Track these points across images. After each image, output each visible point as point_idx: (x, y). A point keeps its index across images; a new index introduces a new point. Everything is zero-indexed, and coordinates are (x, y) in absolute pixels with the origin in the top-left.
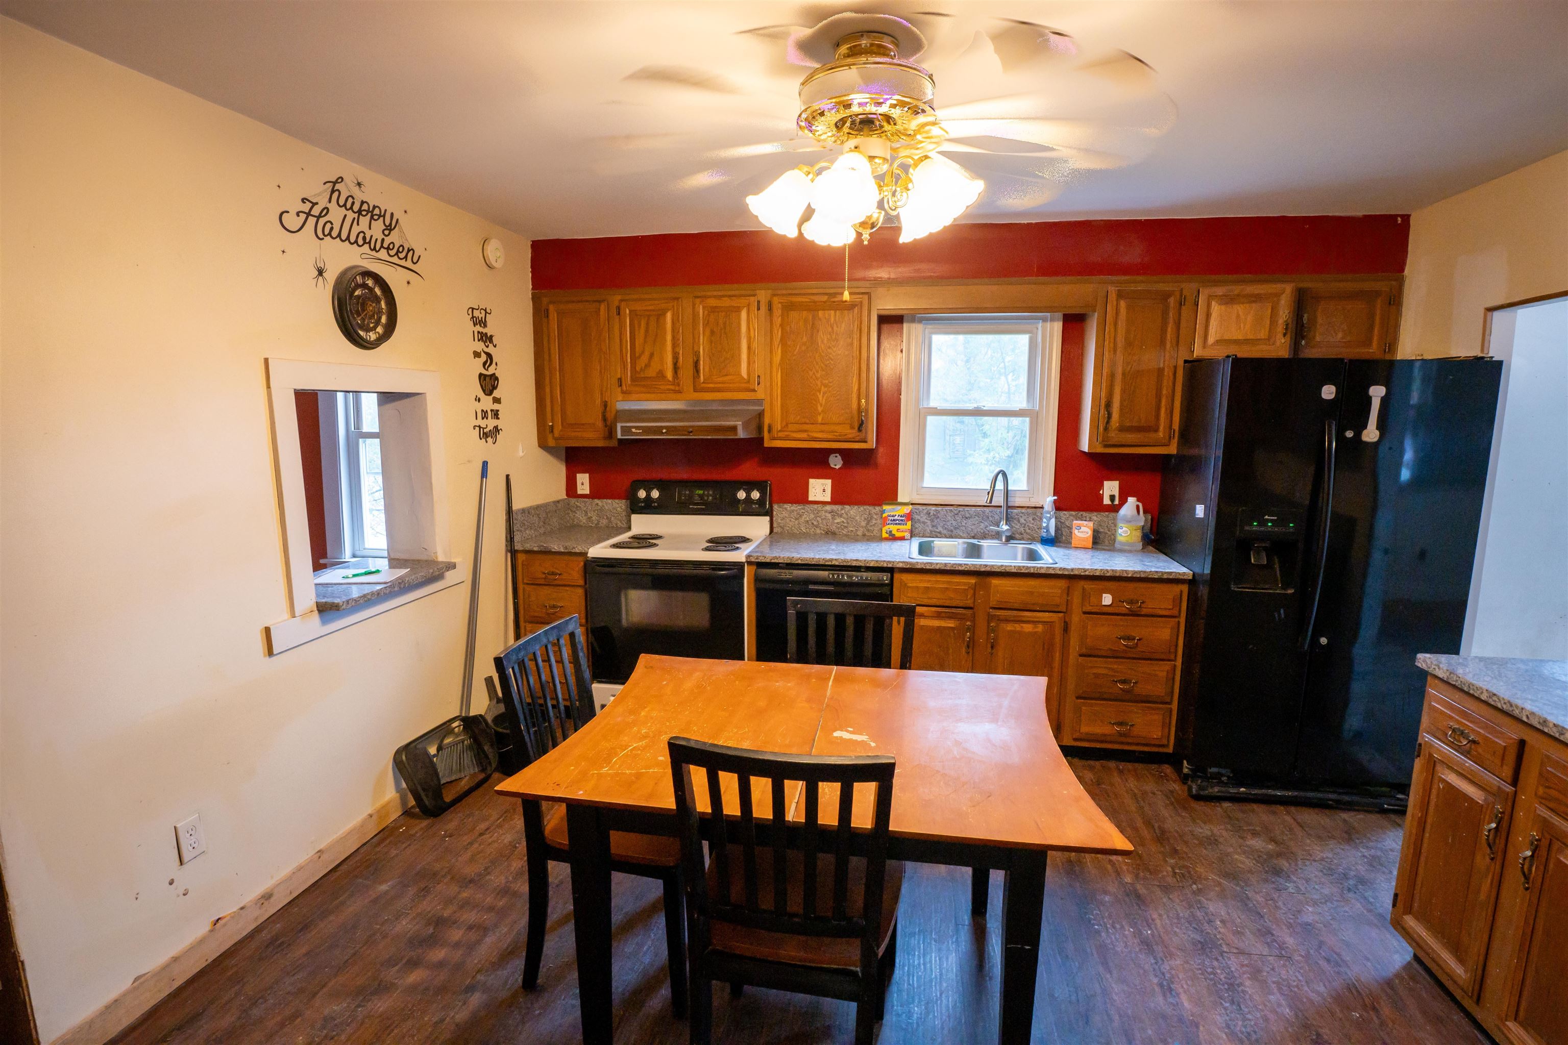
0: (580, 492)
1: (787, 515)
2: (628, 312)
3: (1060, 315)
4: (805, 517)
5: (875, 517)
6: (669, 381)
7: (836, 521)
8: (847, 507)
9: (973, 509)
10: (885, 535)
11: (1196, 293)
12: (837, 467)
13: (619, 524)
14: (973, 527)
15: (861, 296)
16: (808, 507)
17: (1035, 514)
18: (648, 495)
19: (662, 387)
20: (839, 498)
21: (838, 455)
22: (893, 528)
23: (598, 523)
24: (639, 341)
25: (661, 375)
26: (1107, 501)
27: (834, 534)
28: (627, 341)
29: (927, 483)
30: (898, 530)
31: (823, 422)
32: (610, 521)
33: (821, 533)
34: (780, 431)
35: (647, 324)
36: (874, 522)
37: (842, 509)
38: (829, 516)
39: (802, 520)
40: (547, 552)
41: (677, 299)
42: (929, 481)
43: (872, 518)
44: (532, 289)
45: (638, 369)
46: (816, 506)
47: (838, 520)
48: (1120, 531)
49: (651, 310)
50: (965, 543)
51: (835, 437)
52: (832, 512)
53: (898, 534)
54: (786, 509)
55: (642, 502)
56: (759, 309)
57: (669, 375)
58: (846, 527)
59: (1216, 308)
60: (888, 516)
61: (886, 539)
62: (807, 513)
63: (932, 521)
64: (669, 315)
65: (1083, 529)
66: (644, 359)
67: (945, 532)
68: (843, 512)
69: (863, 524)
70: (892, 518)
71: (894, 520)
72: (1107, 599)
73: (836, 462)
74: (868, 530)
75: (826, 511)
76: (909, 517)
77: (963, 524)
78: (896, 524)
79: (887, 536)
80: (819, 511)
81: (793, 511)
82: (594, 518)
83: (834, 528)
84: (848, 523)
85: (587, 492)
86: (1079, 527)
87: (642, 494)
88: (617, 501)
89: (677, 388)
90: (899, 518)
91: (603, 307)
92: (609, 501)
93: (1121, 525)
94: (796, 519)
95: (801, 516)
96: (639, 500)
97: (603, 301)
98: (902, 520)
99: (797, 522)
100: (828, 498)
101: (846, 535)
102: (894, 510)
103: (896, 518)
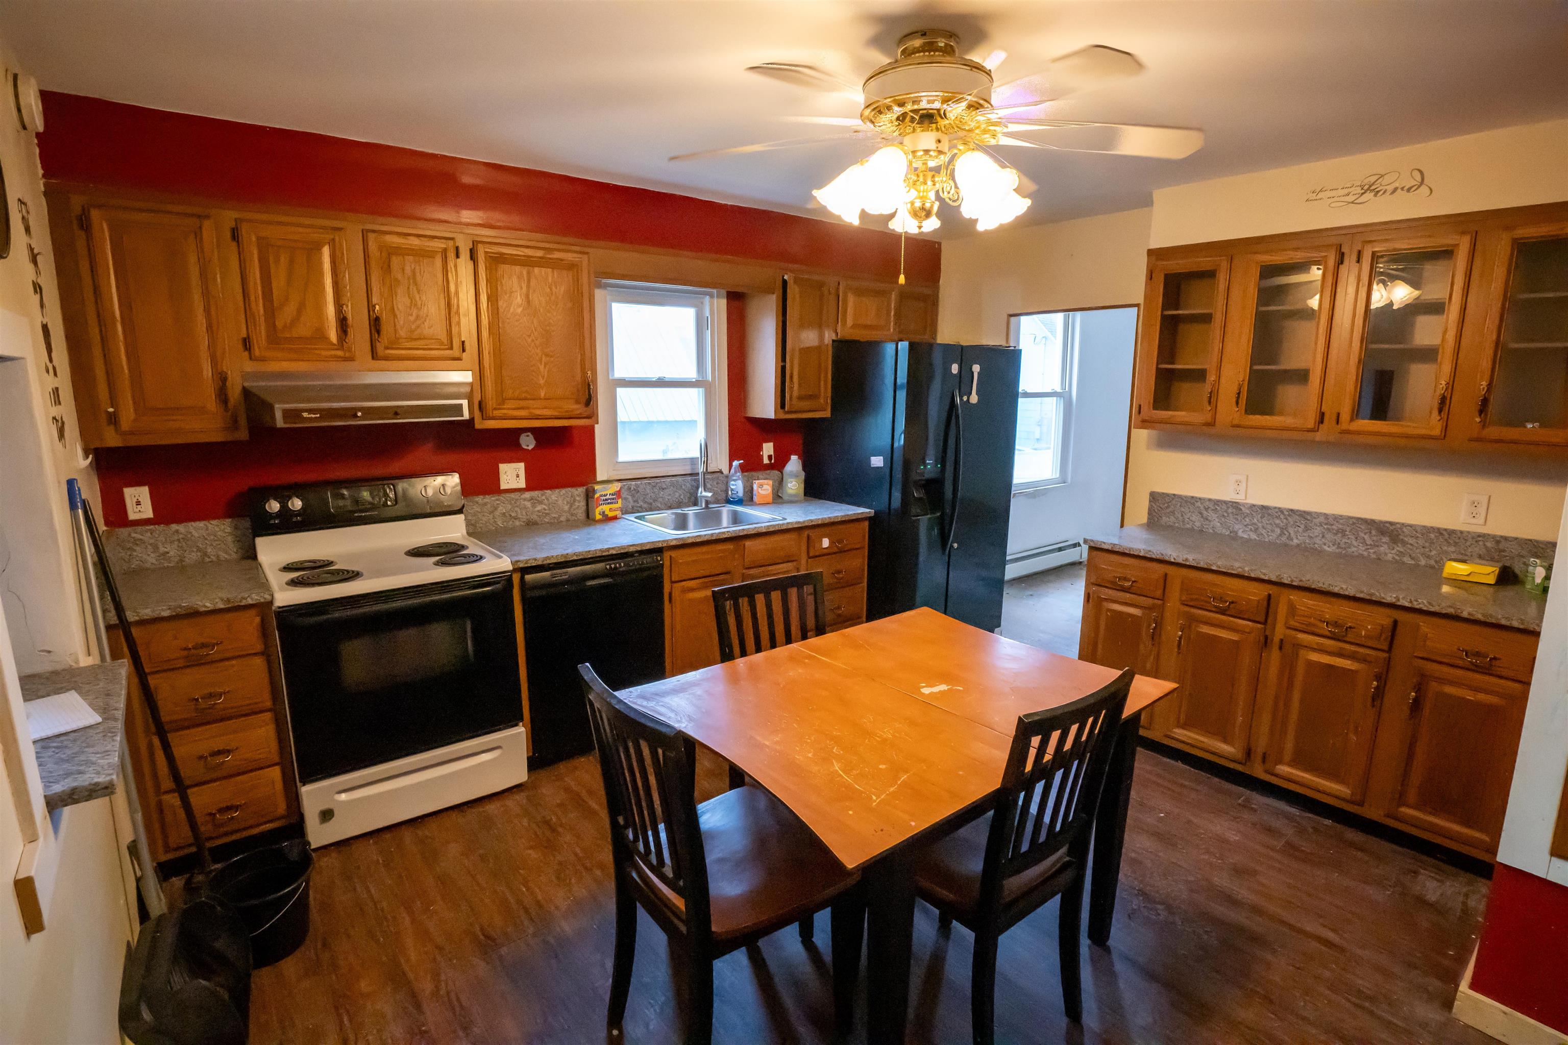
0: (132, 516)
1: (479, 510)
2: (254, 239)
3: (724, 292)
4: (501, 509)
5: (578, 498)
6: (335, 345)
7: (537, 509)
8: (548, 492)
9: (668, 480)
10: (598, 517)
11: (837, 284)
12: (530, 448)
13: (223, 555)
14: (669, 497)
15: (579, 256)
16: (502, 497)
17: (718, 478)
18: (284, 507)
19: (324, 353)
20: (536, 481)
21: (529, 434)
22: (606, 508)
23: (181, 561)
24: (279, 283)
25: (320, 335)
26: (766, 461)
27: (535, 523)
28: (255, 283)
29: (621, 458)
30: (611, 510)
31: (547, 397)
32: (205, 554)
33: (521, 525)
34: (495, 409)
35: (292, 261)
36: (577, 504)
37: (542, 495)
38: (528, 504)
39: (497, 513)
40: (194, 614)
41: (340, 229)
42: (623, 456)
43: (575, 501)
44: (44, 176)
45: (279, 324)
46: (512, 495)
47: (539, 508)
48: (789, 485)
49: (295, 241)
50: (673, 513)
51: (561, 414)
52: (532, 499)
53: (611, 514)
54: (477, 503)
55: (275, 518)
56: (458, 256)
57: (333, 336)
58: (547, 514)
59: (851, 299)
60: (601, 496)
61: (600, 521)
62: (502, 505)
63: (633, 496)
64: (326, 251)
65: (765, 486)
66: (290, 310)
67: (645, 506)
68: (544, 497)
69: (566, 508)
70: (604, 498)
71: (606, 500)
72: (826, 543)
73: (528, 442)
74: (572, 515)
75: (525, 500)
76: (618, 494)
77: (661, 495)
78: (608, 503)
79: (601, 517)
80: (517, 500)
81: (486, 504)
82: (172, 553)
83: (534, 517)
84: (550, 509)
85: (149, 513)
86: (761, 486)
87: (274, 506)
88: (214, 522)
89: (347, 355)
90: (611, 497)
91: (207, 224)
92: (201, 524)
93: (789, 480)
94: (491, 513)
95: (496, 509)
96: (271, 516)
97: (207, 217)
98: (613, 499)
99: (491, 516)
100: (522, 484)
101: (550, 524)
102: (605, 489)
103: (608, 497)
